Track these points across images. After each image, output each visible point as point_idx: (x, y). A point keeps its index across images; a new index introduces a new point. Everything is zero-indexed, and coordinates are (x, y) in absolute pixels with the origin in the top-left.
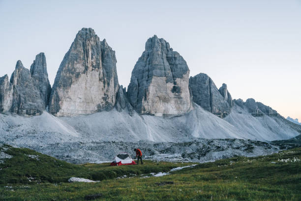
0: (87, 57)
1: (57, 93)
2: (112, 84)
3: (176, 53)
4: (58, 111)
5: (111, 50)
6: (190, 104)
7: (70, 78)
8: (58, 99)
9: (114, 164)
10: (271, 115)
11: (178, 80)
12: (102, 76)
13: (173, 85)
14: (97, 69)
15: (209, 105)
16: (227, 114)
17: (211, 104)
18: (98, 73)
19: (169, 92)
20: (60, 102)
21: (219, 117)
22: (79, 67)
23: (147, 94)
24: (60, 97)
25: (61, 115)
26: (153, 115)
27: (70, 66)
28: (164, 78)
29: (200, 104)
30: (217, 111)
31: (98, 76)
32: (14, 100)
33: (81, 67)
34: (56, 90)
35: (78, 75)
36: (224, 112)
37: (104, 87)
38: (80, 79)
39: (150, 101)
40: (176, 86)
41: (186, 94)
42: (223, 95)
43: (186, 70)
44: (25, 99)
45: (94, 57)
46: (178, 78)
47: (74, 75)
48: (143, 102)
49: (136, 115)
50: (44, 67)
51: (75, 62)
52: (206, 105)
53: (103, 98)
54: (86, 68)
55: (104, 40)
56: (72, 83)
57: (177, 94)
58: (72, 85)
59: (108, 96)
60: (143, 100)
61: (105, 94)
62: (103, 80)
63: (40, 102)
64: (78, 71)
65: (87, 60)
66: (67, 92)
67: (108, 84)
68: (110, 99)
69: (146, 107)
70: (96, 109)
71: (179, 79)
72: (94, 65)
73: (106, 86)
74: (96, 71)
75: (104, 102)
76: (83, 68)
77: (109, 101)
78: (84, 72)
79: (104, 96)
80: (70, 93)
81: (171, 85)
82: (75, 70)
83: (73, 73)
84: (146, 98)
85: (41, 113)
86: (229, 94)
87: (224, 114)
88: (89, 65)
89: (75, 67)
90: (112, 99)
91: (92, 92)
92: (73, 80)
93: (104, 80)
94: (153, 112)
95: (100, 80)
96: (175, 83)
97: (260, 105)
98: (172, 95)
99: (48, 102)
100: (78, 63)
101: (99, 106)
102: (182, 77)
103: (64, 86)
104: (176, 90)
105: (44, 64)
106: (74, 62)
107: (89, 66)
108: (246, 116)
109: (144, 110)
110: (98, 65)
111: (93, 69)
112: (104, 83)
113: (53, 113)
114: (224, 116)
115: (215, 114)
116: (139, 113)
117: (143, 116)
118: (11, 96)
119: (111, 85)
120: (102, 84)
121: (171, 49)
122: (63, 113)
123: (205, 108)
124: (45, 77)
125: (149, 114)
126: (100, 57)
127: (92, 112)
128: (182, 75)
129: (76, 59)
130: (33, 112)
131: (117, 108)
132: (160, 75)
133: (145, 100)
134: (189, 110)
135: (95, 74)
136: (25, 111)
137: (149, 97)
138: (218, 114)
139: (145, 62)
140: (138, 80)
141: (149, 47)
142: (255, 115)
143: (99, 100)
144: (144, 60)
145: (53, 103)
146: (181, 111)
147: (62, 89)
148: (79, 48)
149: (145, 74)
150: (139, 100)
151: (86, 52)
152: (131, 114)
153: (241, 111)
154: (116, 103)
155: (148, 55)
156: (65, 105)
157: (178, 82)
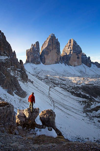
3: (78, 46)
4: (45, 63)
12: (57, 51)
17: (87, 63)
20: (45, 60)
22: (51, 48)
23: (70, 58)
26: (71, 66)
29: (83, 63)
35: (50, 51)
38: (51, 52)
41: (80, 60)
43: (81, 51)
44: (36, 58)
49: (67, 65)
54: (53, 49)
58: (49, 54)
64: (51, 49)
67: (58, 54)
69: (70, 63)
70: (55, 62)
80: (48, 57)
81: (77, 56)
85: (40, 63)
86: (90, 60)
88: (54, 48)
91: (54, 57)
94: (71, 65)
95: (56, 53)
98: (77, 59)
99: (41, 59)
100: (51, 46)
103: (47, 54)
104: (78, 58)
105: (39, 46)
112: (57, 54)
113: (43, 64)
114: (90, 67)
118: (31, 57)
121: (77, 44)
125: (70, 65)
126: (56, 45)
127: (54, 64)
128: (80, 53)
129: (50, 45)
130: (38, 63)
131: (61, 62)
132: (75, 53)
133: (70, 60)
134: (81, 65)
135: (55, 51)
136: (36, 62)
137: (71, 60)
138: (89, 66)
139: (69, 48)
140: (66, 53)
141: (70, 42)
142: (98, 67)
143: (56, 60)
144: (68, 47)
145: (43, 60)
146: (79, 65)
147: (46, 55)
148: (51, 41)
149: (69, 52)
150: (67, 60)
151: (53, 43)
152: (66, 65)
153: (94, 65)
154: (60, 61)
155: (70, 45)
156: (47, 61)
157: (79, 55)
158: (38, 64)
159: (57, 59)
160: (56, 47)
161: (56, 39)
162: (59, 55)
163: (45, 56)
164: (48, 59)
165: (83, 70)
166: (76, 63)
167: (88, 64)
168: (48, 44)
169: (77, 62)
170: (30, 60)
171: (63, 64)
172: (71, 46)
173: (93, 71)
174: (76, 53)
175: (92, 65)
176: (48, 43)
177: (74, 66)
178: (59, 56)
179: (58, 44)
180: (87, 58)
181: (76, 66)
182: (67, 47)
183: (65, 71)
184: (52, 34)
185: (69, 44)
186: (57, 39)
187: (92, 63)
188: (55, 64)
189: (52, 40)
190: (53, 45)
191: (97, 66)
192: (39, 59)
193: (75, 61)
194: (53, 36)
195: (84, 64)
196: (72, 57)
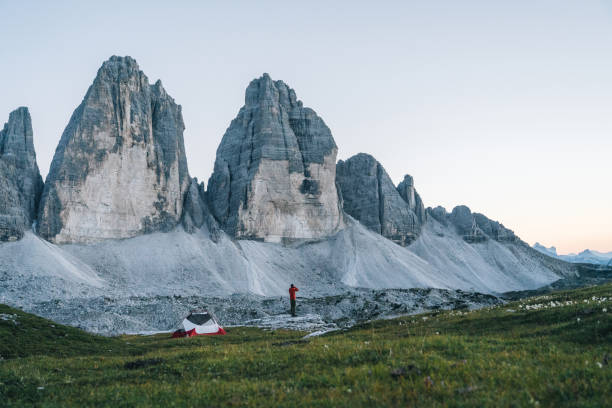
0: (122, 118)
1: (55, 194)
2: (175, 175)
3: (309, 111)
4: (57, 231)
5: (173, 104)
6: (337, 217)
7: (85, 162)
8: (57, 207)
9: (180, 333)
10: (502, 240)
11: (313, 167)
12: (152, 157)
13: (304, 178)
14: (142, 142)
15: (378, 220)
16: (413, 238)
17: (381, 217)
18: (145, 152)
19: (295, 191)
20: (63, 213)
21: (399, 244)
22: (104, 138)
23: (249, 196)
24: (63, 204)
25: (64, 240)
26: (262, 240)
27: (84, 135)
28: (285, 163)
29: (358, 218)
30: (394, 231)
31: (143, 159)
33: (108, 139)
34: (54, 186)
35: (101, 156)
36: (409, 234)
37: (158, 181)
38: (106, 165)
39: (255, 211)
40: (310, 179)
41: (329, 196)
42: (406, 198)
43: (330, 147)
45: (136, 116)
46: (315, 162)
47: (94, 155)
48: (240, 212)
50: (28, 137)
51: (96, 128)
52: (370, 218)
53: (156, 205)
54: (120, 141)
55: (159, 82)
56: (87, 171)
57: (311, 196)
58: (88, 177)
59: (165, 199)
60: (240, 208)
61: (159, 197)
62: (155, 167)
63: (18, 212)
64: (101, 146)
65: (122, 122)
66: (78, 192)
67: (167, 175)
68: (169, 207)
69: (247, 223)
70: (141, 227)
71: (316, 165)
72: (136, 134)
73: (162, 178)
74: (140, 147)
75: (158, 213)
76: (113, 141)
77: (169, 210)
78: (115, 150)
79: (157, 200)
80: (83, 194)
81: (298, 178)
82: (95, 146)
83: (90, 152)
84: (245, 204)
85: (19, 235)
86: (417, 196)
87: (408, 237)
88: (126, 135)
89: (96, 138)
90: (174, 207)
91: (131, 191)
92: (92, 165)
93: (158, 166)
94: (261, 235)
95: (149, 166)
96: (307, 174)
97: (480, 219)
98: (301, 198)
99: (35, 213)
100: (103, 129)
101: (146, 222)
102: (320, 161)
103: (71, 178)
104: (308, 187)
105: (28, 132)
106: (93, 128)
107: (124, 135)
108: (452, 241)
109: (243, 229)
110: (146, 133)
111: (133, 144)
112: (158, 172)
113: (46, 237)
114: (408, 242)
115: (388, 237)
116: (232, 235)
117: (240, 242)
119: (172, 176)
120: (153, 174)
121: (300, 104)
122: (69, 236)
123: (369, 225)
124: (30, 158)
125: (253, 237)
126: (148, 119)
127: (132, 234)
128: (321, 157)
129: (97, 123)
130: (2, 234)
131: (185, 224)
132: (277, 157)
133: (245, 207)
134: (336, 231)
135: (139, 154)
137: (253, 202)
138: (395, 238)
139: (245, 130)
141: (254, 98)
142: (471, 240)
143: (147, 209)
144: (243, 126)
145: (46, 214)
147: (66, 186)
148: (105, 99)
149: (245, 153)
150: (233, 209)
151: (119, 107)
152: (215, 239)
153: (443, 231)
154: (183, 217)
155: (251, 114)
157: (313, 172)
158: (4, 240)
167: (389, 224)
168: (85, 115)
169: (309, 214)
171: (203, 232)
174: (287, 156)
175: (429, 228)
176: (87, 111)
178: (174, 184)
179: (162, 112)
182: (239, 125)
184: (114, 59)
185: (246, 109)
189: (115, 93)
190: (118, 123)
191: (462, 231)
193: (288, 210)
196: (258, 184)
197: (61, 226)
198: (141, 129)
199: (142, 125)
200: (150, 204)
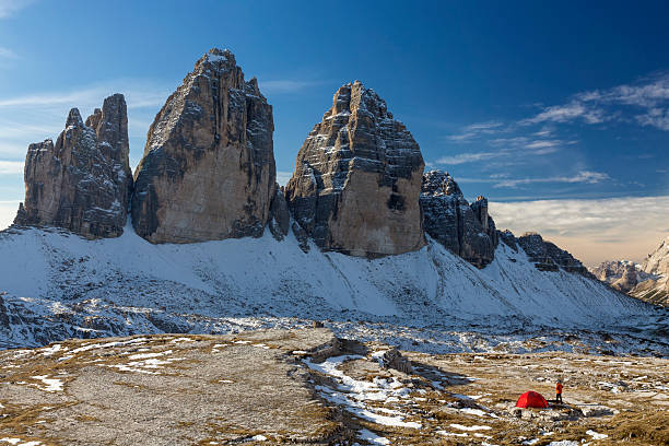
0: (220, 114)
1: (152, 190)
3: (399, 125)
4: (153, 229)
5: (265, 104)
6: (419, 235)
7: (181, 159)
8: (155, 204)
10: (571, 270)
11: (401, 182)
12: (245, 158)
13: (391, 193)
14: (237, 142)
15: (456, 239)
16: (489, 262)
17: (459, 239)
18: (239, 152)
19: (384, 206)
20: (159, 210)
21: (475, 266)
22: (203, 135)
23: (339, 206)
24: (159, 200)
25: (159, 239)
26: (347, 253)
27: (183, 131)
28: (375, 176)
29: (435, 236)
30: (471, 253)
31: (237, 158)
32: (62, 200)
33: (207, 136)
34: (152, 182)
35: (199, 155)
36: (485, 257)
37: (250, 183)
38: (203, 162)
39: (343, 223)
40: (397, 194)
41: (412, 215)
42: (480, 218)
43: (418, 162)
44: (88, 198)
45: (233, 115)
46: (403, 177)
47: (192, 152)
48: (329, 222)
49: (314, 250)
51: (196, 124)
52: (449, 239)
53: (245, 208)
54: (217, 141)
56: (185, 169)
57: (397, 211)
58: (186, 175)
59: (255, 203)
60: (330, 218)
61: (249, 201)
62: (247, 169)
63: (116, 207)
64: (199, 143)
65: (220, 122)
66: (175, 190)
67: (258, 178)
68: (258, 212)
69: (335, 235)
70: (230, 230)
71: (404, 180)
72: (232, 133)
73: (253, 181)
74: (235, 147)
75: (247, 217)
76: (211, 138)
77: (257, 214)
78: (213, 148)
79: (247, 204)
80: (179, 192)
81: (388, 191)
82: (194, 143)
83: (189, 149)
84: (335, 214)
85: (120, 233)
86: (490, 218)
87: (483, 260)
89: (195, 134)
90: (262, 212)
91: (223, 192)
92: (190, 163)
93: (250, 167)
94: (347, 247)
95: (242, 167)
96: (395, 189)
97: (551, 247)
98: (388, 213)
100: (202, 126)
101: (236, 225)
102: (409, 177)
103: (170, 174)
104: (396, 202)
105: (123, 121)
106: (193, 124)
107: (222, 134)
108: (524, 265)
109: (332, 242)
111: (229, 143)
112: (250, 174)
113: (144, 236)
114: (483, 265)
115: (466, 259)
116: (320, 244)
117: (329, 254)
118: (58, 189)
119: (262, 179)
120: (245, 176)
121: (390, 116)
122: (163, 235)
123: (447, 245)
124: (124, 149)
125: (340, 250)
126: (244, 117)
127: (222, 237)
128: (409, 173)
129: (198, 118)
130: (103, 229)
131: (272, 231)
132: (369, 169)
133: (335, 219)
134: (417, 248)
135: (233, 154)
136: (87, 225)
137: (343, 214)
138: (473, 260)
139: (333, 137)
140: (316, 172)
141: (345, 105)
142: (541, 268)
143: (237, 212)
144: (330, 133)
145: (144, 211)
146: (401, 249)
147: (164, 183)
148: (206, 94)
149: (334, 162)
150: (320, 218)
151: (218, 103)
152: (305, 248)
153: (515, 256)
154: (269, 220)
155: (342, 121)
156: (170, 219)
157: (400, 188)
158: (105, 235)
159: (248, 209)
160: (240, 132)
161: (247, 79)
162: (265, 179)
163: (162, 186)
164: (180, 204)
165: (428, 281)
166: (382, 238)
167: (467, 246)
168: (186, 110)
169: (393, 230)
170: (48, 206)
171: (290, 239)
172: (346, 129)
173: (495, 293)
174: (379, 169)
175: (502, 253)
176: (187, 105)
177: (370, 256)
178: (263, 188)
179: (256, 112)
180: (463, 209)
181: (381, 255)
182: (325, 132)
183: (286, 286)
184: (217, 52)
185: (335, 115)
186: (254, 82)
187: (505, 240)
188: (230, 236)
189: (216, 89)
190: (216, 120)
191: (533, 257)
192: (116, 203)
193: (374, 223)
194: (220, 64)
195: (438, 247)
196: (349, 195)
197: (158, 224)
198: (237, 129)
199: (238, 124)
200: (240, 207)
